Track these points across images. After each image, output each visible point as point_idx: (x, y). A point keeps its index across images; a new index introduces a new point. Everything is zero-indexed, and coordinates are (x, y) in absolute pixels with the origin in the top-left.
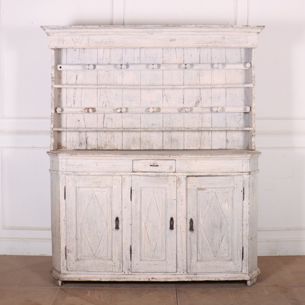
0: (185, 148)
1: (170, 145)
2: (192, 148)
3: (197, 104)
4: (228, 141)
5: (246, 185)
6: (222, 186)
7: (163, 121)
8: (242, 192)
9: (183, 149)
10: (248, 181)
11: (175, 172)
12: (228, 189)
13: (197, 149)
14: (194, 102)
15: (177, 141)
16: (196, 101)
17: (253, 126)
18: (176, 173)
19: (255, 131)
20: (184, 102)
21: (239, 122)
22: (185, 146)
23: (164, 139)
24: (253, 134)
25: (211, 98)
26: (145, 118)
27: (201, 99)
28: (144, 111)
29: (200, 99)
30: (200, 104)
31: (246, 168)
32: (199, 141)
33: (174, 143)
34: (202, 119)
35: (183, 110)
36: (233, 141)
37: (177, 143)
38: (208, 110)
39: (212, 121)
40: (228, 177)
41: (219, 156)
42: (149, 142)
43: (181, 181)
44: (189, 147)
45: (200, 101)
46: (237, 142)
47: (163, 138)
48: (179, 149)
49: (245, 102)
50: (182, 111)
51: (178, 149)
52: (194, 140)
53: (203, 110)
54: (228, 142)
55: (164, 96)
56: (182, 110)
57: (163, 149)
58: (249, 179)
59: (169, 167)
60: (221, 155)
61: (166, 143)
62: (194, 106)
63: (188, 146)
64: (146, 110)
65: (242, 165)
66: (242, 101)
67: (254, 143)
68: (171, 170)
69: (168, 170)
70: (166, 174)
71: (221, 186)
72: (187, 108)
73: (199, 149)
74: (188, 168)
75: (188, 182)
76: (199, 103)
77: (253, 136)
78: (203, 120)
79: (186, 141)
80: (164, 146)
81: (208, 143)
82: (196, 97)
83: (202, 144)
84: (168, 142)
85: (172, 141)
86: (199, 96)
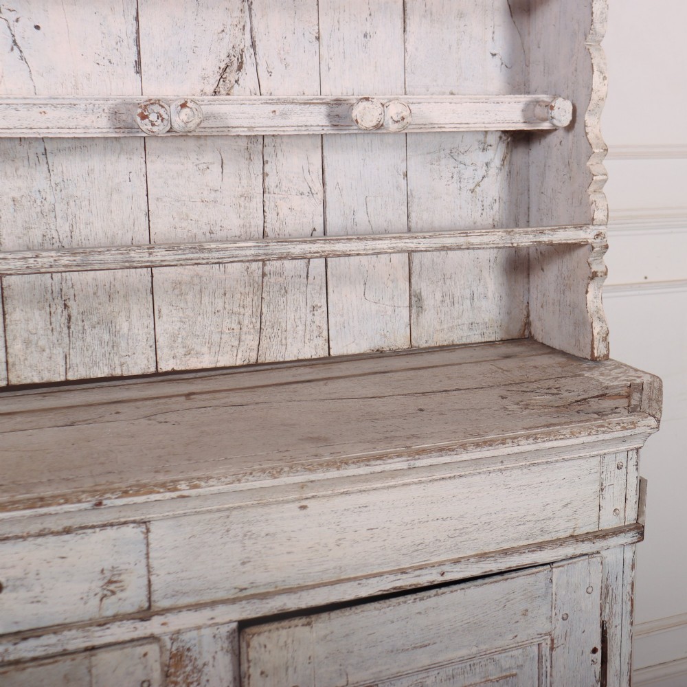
0: (165, 366)
1: (59, 354)
2: (206, 362)
3: (231, 76)
4: (419, 298)
5: (617, 608)
6: (483, 647)
8: (599, 654)
9: (153, 369)
10: (628, 580)
11: (145, 614)
12: (516, 653)
13: (239, 363)
14: (212, 65)
15: (107, 323)
16: (223, 56)
17: (599, 215)
18: (156, 620)
19: (607, 247)
20: (138, 63)
21: (478, 185)
22: (164, 353)
23: (15, 317)
24: (594, 268)
25: (318, 38)
27: (253, 46)
29: (249, 43)
30: (248, 78)
31: (620, 506)
32: (248, 312)
33: (89, 339)
34: (265, 175)
35: (153, 117)
36: (448, 301)
37: (106, 337)
38: (317, 118)
39: (324, 184)
40: (520, 581)
41: (465, 457)
43: (200, 663)
44: (188, 354)
45: (248, 53)
46: (467, 303)
48: (126, 374)
49: (509, 66)
50: (145, 125)
51: (118, 372)
52: (216, 312)
53: (284, 115)
54: (420, 308)
56: (144, 117)
57: (14, 381)
58: (633, 567)
59: (97, 585)
60: (478, 445)
61: (27, 343)
62: (210, 89)
63: (182, 351)
65: (597, 487)
66: (497, 60)
67: (600, 319)
68: (113, 598)
69: (91, 609)
70: (76, 640)
71: (474, 650)
72: (184, 106)
73: (253, 361)
74: (248, 567)
75: (255, 672)
76: (240, 68)
77: (594, 276)
78: (270, 181)
79: (164, 318)
80: (14, 365)
81: (308, 323)
82: (223, 31)
83: (269, 330)
84: (41, 332)
85: (69, 328)
86: (240, 26)
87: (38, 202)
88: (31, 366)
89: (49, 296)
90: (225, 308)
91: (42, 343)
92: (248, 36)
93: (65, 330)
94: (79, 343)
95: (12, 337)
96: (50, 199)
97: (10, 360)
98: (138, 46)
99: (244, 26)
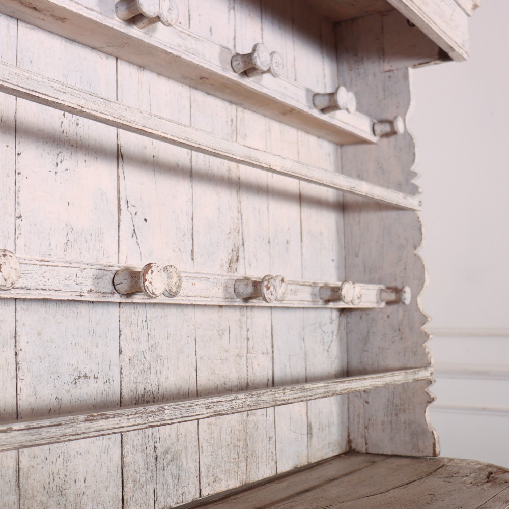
0: (205, 492)
1: (151, 489)
3: (234, 265)
4: (311, 428)
7: (120, 352)
9: (198, 497)
13: (237, 485)
14: (225, 257)
15: (175, 460)
16: (230, 251)
20: (193, 252)
23: (128, 459)
25: (269, 242)
26: (39, 334)
27: (243, 245)
28: (88, 285)
29: (241, 243)
32: (241, 444)
33: (166, 475)
34: (248, 339)
36: (321, 428)
37: (175, 472)
39: (272, 346)
42: (61, 492)
45: (241, 249)
47: (125, 451)
48: (184, 501)
50: (268, 295)
51: (180, 501)
55: (123, 203)
56: (268, 288)
61: (135, 481)
64: (97, 278)
72: (282, 281)
73: (244, 482)
76: (237, 260)
78: (250, 344)
79: (204, 453)
80: (127, 501)
81: (268, 450)
82: (230, 233)
83: (251, 457)
84: (142, 471)
85: (156, 466)
86: (237, 230)
87: (142, 360)
88: (136, 502)
89: (146, 440)
90: (231, 443)
91: (142, 481)
92: (240, 238)
93: (154, 467)
94: (161, 479)
95: (126, 478)
96: (148, 357)
97: (125, 498)
98: (193, 239)
99: (239, 230)
